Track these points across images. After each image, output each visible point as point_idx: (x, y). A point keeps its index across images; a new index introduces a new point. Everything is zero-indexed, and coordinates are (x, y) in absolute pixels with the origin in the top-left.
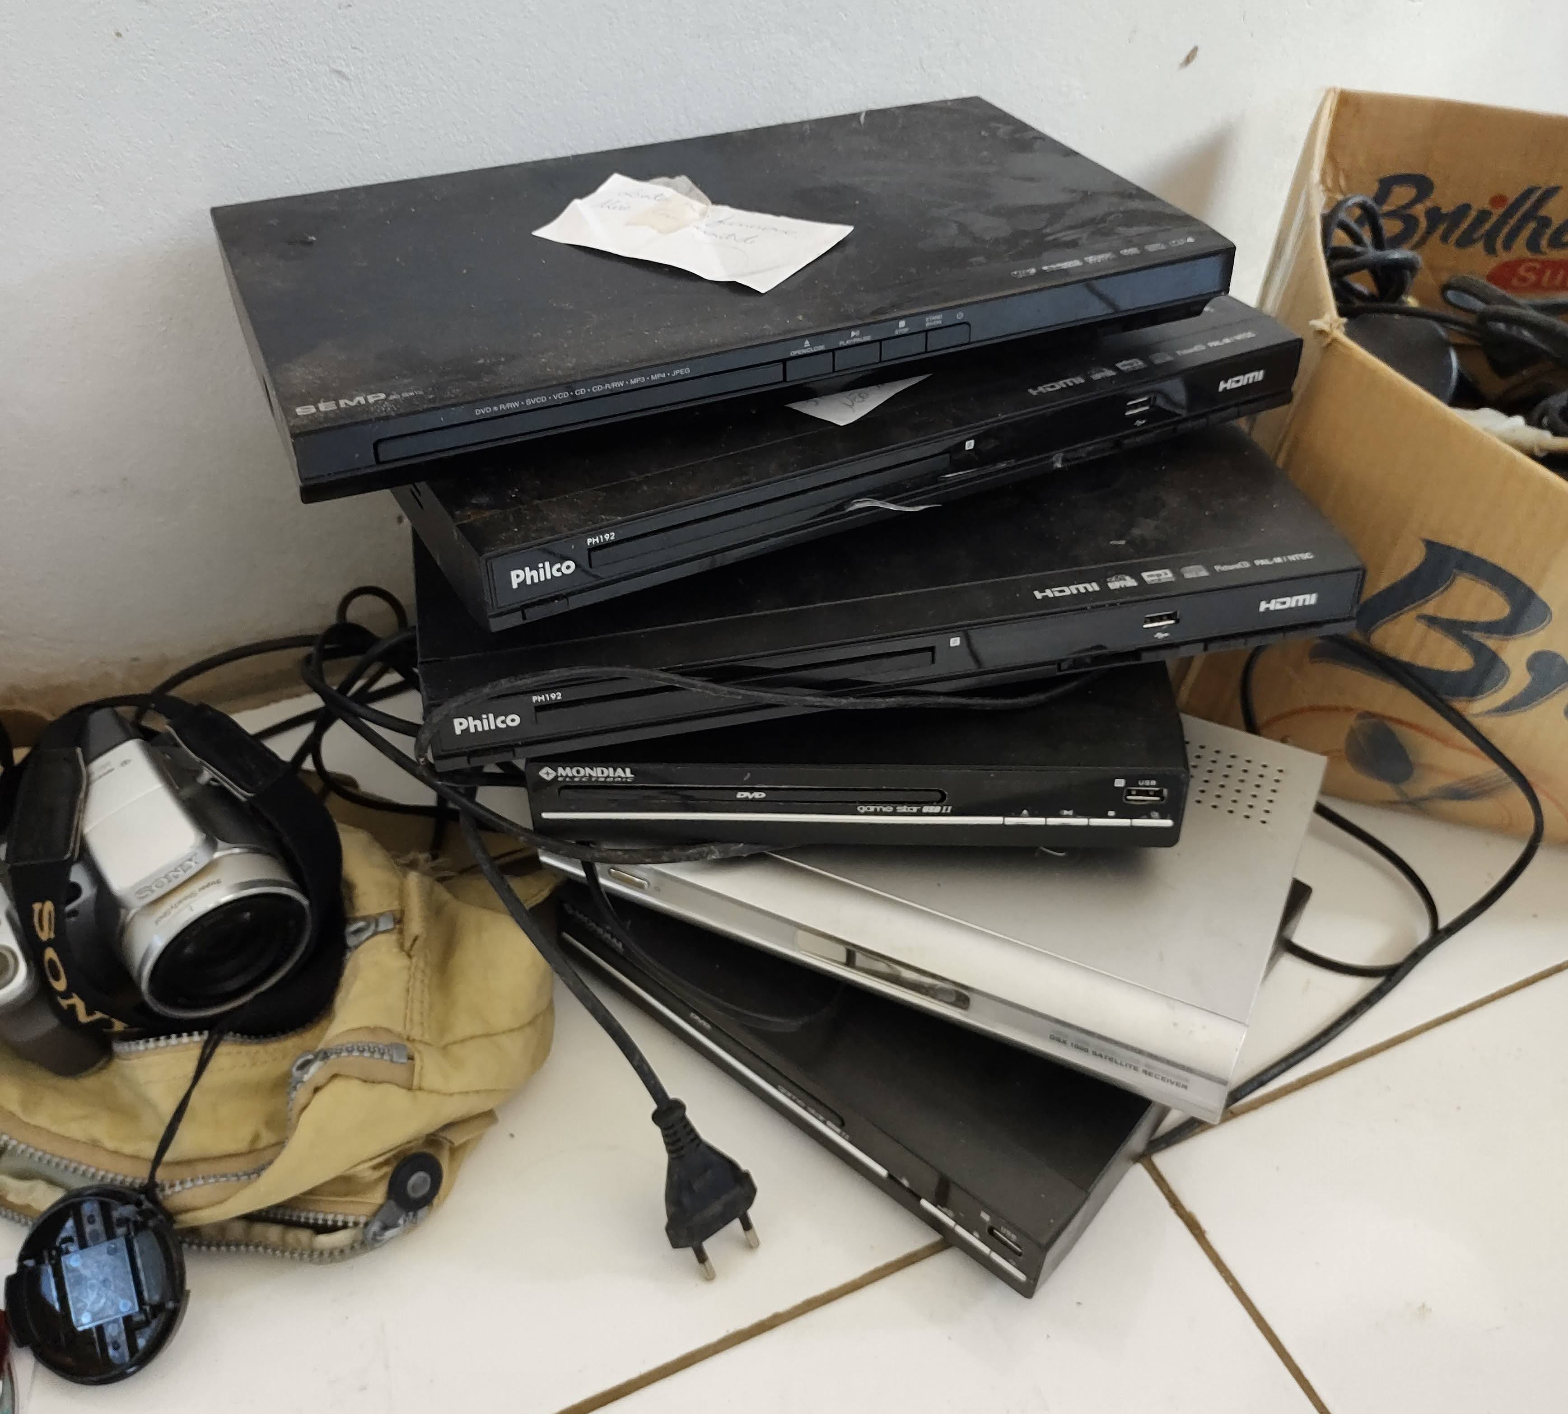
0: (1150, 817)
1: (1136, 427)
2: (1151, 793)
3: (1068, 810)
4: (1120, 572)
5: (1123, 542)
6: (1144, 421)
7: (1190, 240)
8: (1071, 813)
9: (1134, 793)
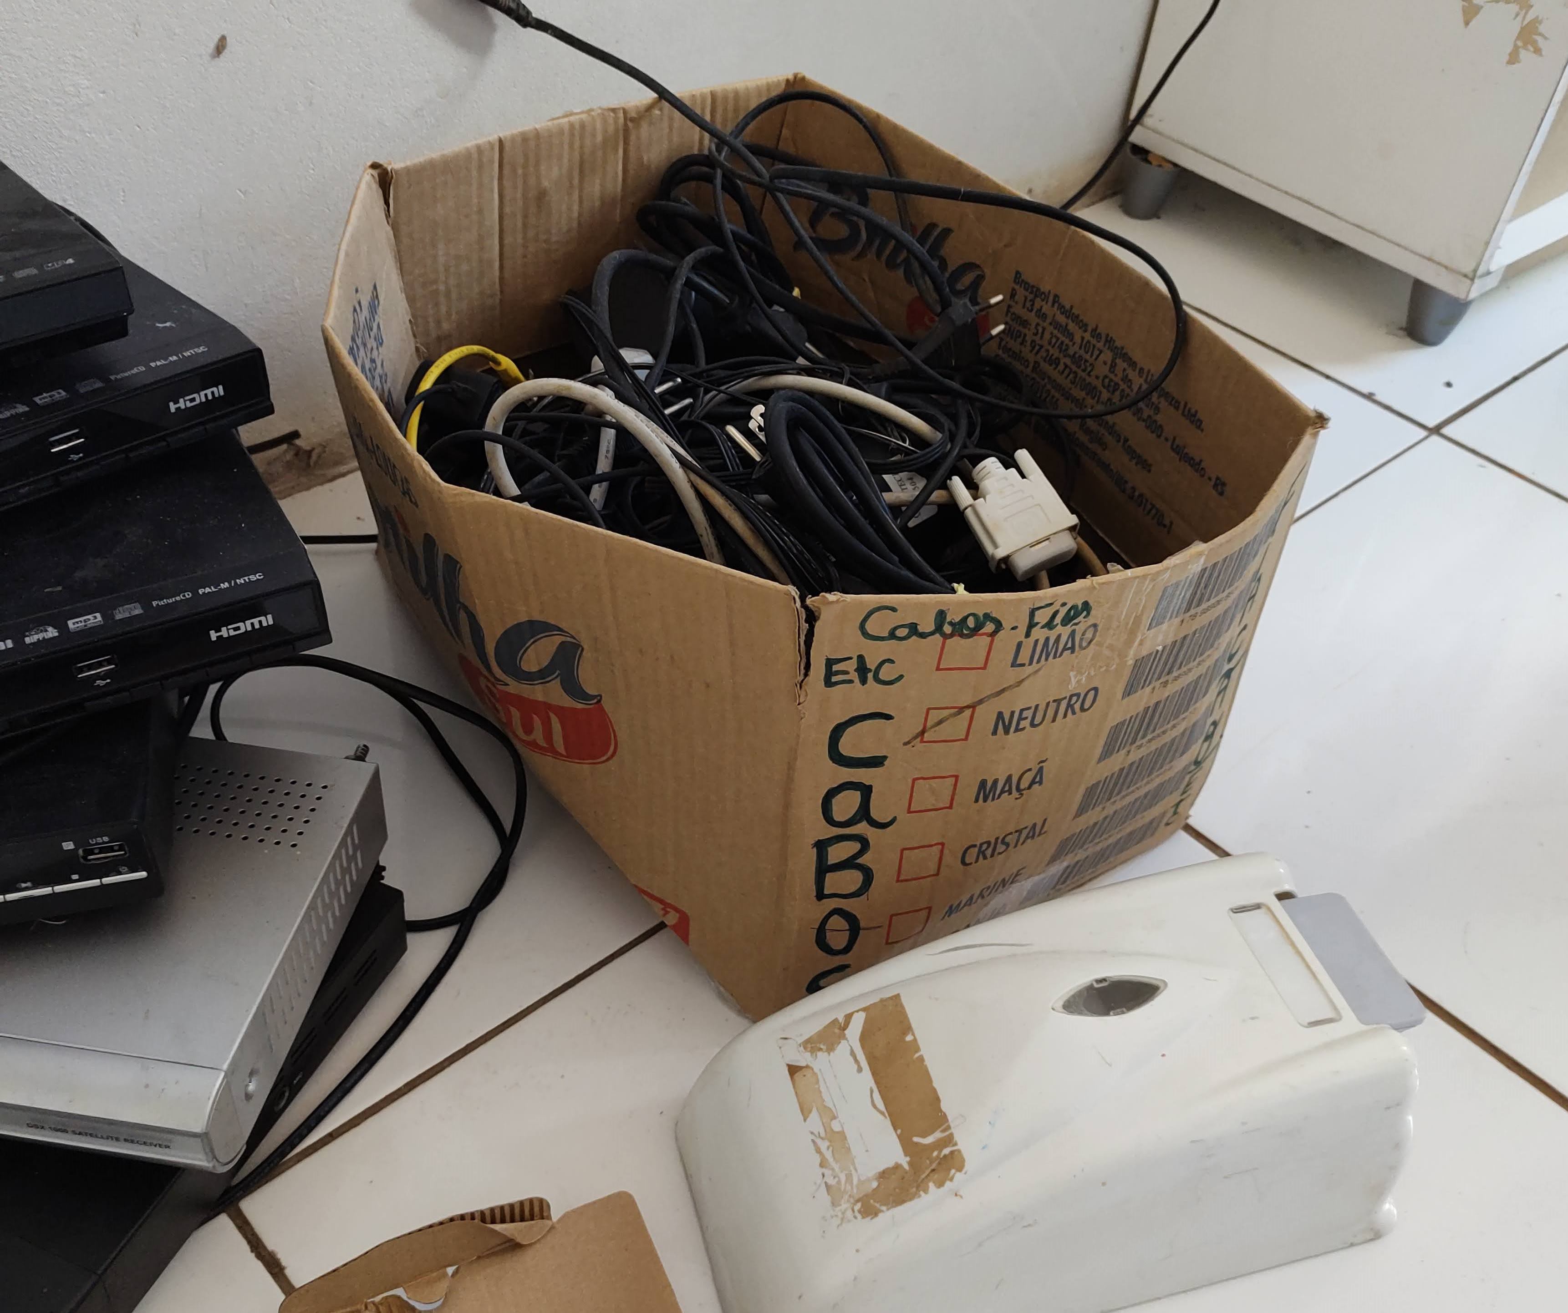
0: (120, 873)
1: (73, 461)
2: (116, 848)
3: (25, 882)
4: (41, 624)
5: (60, 588)
6: (81, 455)
7: (70, 261)
8: (29, 884)
9: (97, 851)
